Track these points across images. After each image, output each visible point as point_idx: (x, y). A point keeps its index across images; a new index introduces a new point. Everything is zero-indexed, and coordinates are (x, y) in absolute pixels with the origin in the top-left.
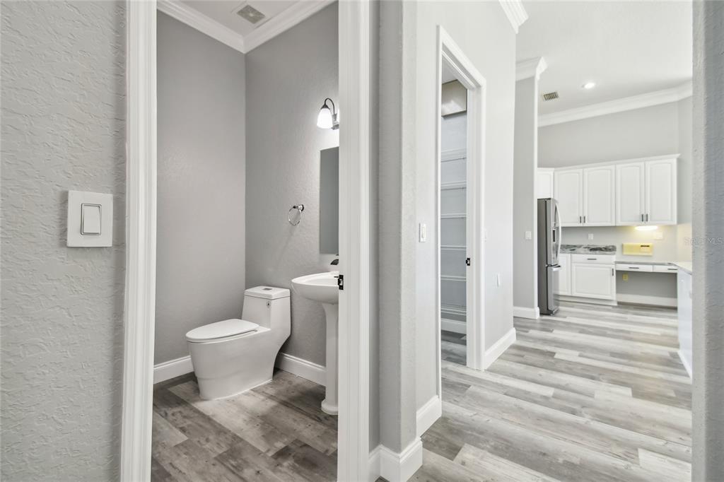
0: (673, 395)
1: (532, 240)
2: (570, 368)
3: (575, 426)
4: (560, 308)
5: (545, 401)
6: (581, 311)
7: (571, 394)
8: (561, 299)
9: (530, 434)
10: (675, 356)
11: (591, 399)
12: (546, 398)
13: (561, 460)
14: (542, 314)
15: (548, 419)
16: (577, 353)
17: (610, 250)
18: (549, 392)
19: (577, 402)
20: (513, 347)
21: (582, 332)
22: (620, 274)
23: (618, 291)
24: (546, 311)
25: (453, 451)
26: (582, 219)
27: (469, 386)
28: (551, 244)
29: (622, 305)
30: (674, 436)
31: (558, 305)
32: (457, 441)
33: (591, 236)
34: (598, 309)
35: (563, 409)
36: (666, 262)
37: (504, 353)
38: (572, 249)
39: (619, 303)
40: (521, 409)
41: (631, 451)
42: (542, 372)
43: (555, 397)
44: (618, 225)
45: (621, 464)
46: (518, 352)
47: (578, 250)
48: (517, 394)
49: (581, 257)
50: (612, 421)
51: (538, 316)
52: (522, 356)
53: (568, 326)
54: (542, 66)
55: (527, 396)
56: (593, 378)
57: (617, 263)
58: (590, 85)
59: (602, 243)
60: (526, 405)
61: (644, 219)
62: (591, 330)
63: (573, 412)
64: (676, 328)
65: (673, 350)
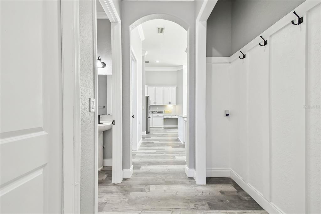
0: (179, 146)
1: (144, 109)
2: (158, 145)
3: (163, 156)
4: (151, 131)
5: (155, 153)
6: (156, 131)
7: (160, 150)
8: (151, 128)
9: (154, 160)
10: (178, 138)
11: (164, 150)
12: (155, 152)
13: (162, 162)
14: (147, 133)
15: (157, 156)
16: (158, 142)
17: (162, 112)
18: (155, 151)
19: (162, 151)
20: (143, 143)
21: (158, 136)
22: (164, 119)
23: (164, 125)
24: (148, 132)
25: (139, 168)
26: (155, 103)
27: (135, 155)
28: (149, 111)
29: (165, 128)
30: (180, 153)
31: (150, 130)
32: (139, 166)
33: (157, 108)
34: (160, 130)
35: (159, 153)
36: (174, 115)
37: (141, 145)
38: (152, 112)
39: (164, 128)
40: (150, 156)
41: (174, 157)
42: (152, 147)
43: (157, 152)
44: (164, 104)
45: (173, 159)
46: (144, 144)
47: (154, 112)
48: (148, 153)
49: (155, 115)
50: (169, 153)
51: (146, 134)
52: (146, 145)
53: (154, 135)
54: (146, 53)
55: (151, 153)
56: (163, 146)
57: (164, 116)
58: (158, 62)
59: (160, 111)
60: (151, 155)
61: (170, 103)
62: (160, 136)
63: (162, 153)
64: (178, 132)
65: (177, 137)
